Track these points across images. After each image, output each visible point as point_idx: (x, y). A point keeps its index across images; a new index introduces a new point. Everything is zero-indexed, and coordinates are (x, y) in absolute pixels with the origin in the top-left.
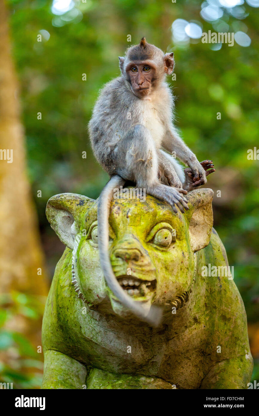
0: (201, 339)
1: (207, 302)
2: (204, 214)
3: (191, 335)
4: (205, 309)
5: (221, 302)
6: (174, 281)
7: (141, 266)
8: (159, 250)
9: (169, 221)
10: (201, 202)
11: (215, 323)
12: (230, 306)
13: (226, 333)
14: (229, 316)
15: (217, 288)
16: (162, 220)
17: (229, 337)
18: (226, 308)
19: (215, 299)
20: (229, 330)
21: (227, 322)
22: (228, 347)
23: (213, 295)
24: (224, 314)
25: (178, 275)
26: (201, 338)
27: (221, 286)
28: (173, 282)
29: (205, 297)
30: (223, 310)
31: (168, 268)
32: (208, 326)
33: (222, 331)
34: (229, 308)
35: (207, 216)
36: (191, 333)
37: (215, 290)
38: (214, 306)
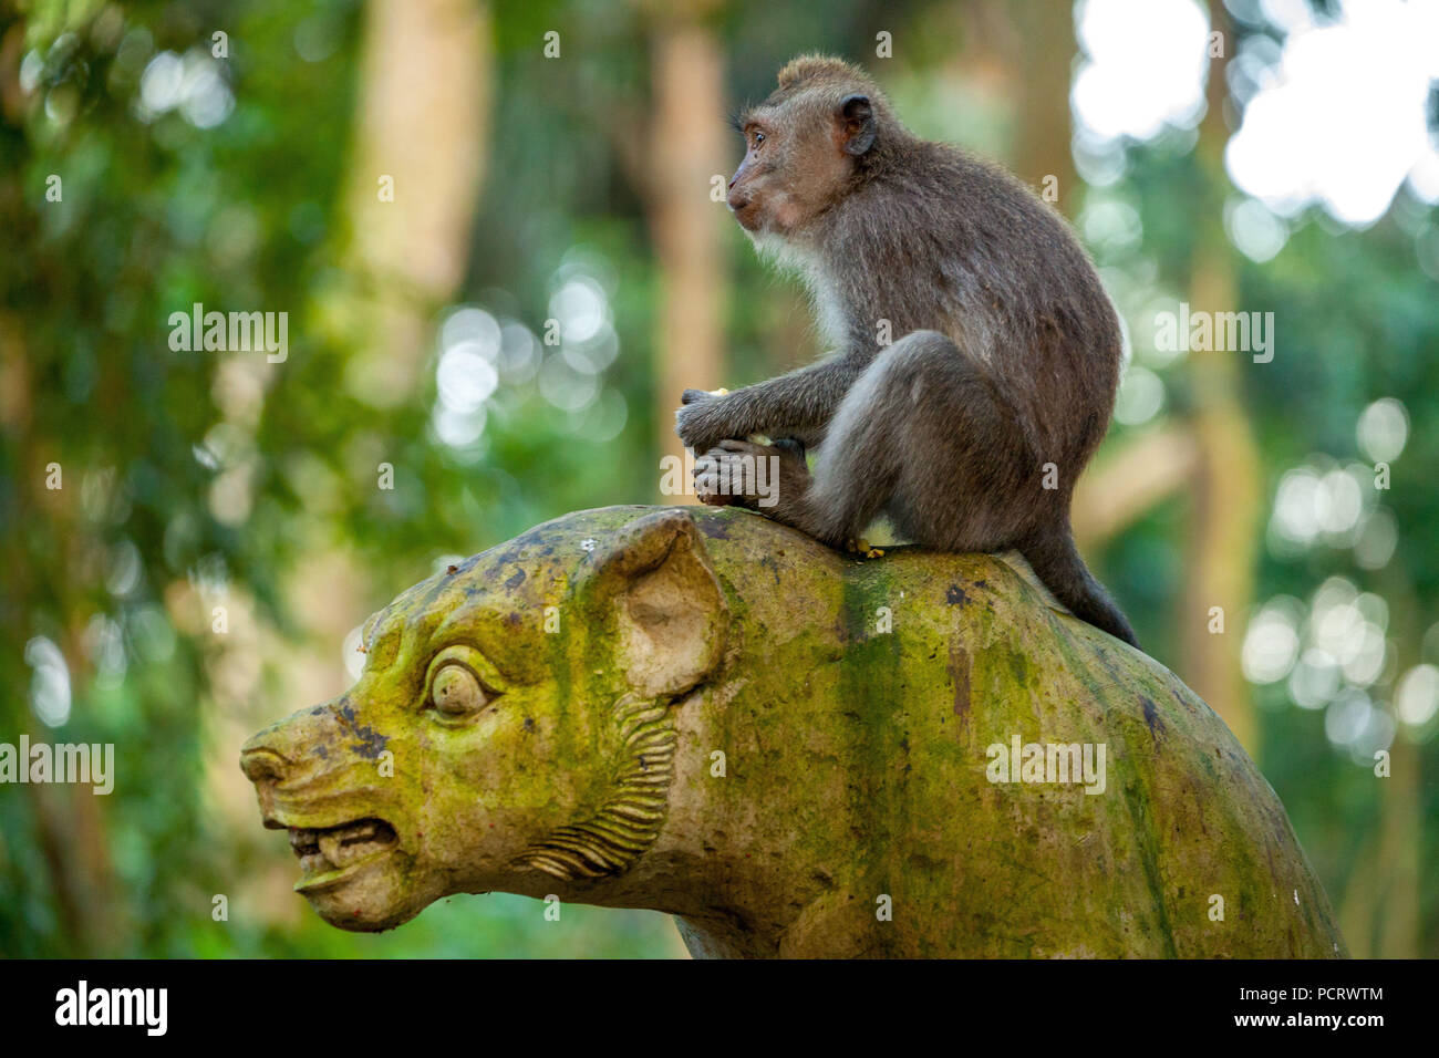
0: (854, 936)
1: (858, 824)
2: (679, 586)
3: (811, 927)
4: (853, 844)
5: (906, 817)
6: (491, 807)
7: (291, 792)
8: (442, 726)
9: (466, 638)
10: (631, 559)
11: (892, 881)
12: (939, 823)
13: (936, 906)
14: (941, 856)
15: (891, 778)
16: (446, 639)
17: (952, 918)
18: (923, 833)
19: (887, 811)
20: (947, 895)
21: (936, 874)
22: (958, 945)
23: (879, 799)
24: (919, 852)
25: (508, 786)
26: (851, 931)
27: (908, 768)
28: (488, 810)
29: (849, 809)
30: (912, 840)
31: (463, 775)
32: (866, 894)
33: (922, 902)
34: (933, 830)
35: (690, 587)
36: (812, 921)
37: (884, 782)
38: (883, 832)
